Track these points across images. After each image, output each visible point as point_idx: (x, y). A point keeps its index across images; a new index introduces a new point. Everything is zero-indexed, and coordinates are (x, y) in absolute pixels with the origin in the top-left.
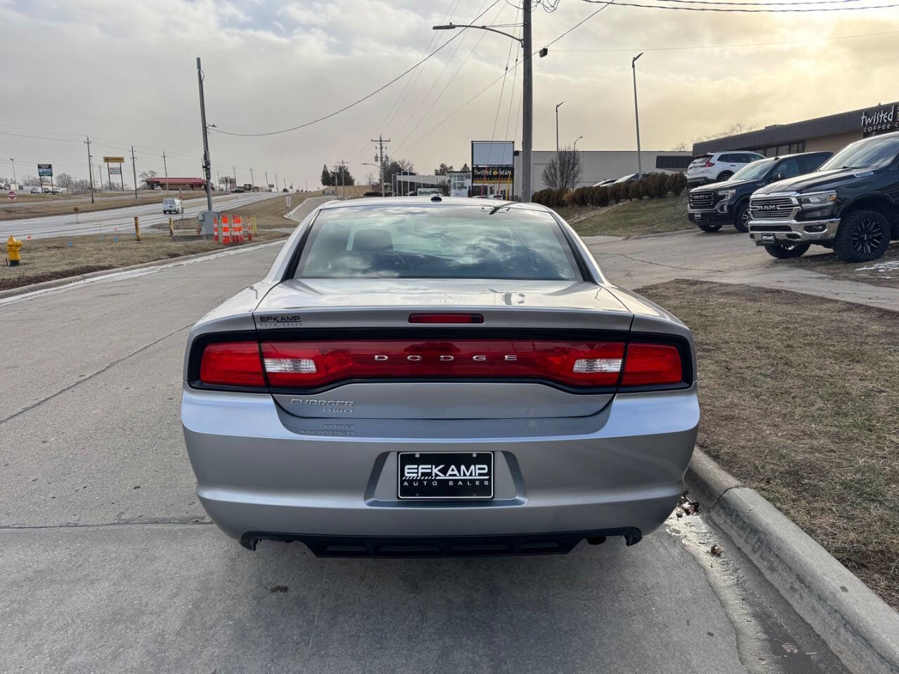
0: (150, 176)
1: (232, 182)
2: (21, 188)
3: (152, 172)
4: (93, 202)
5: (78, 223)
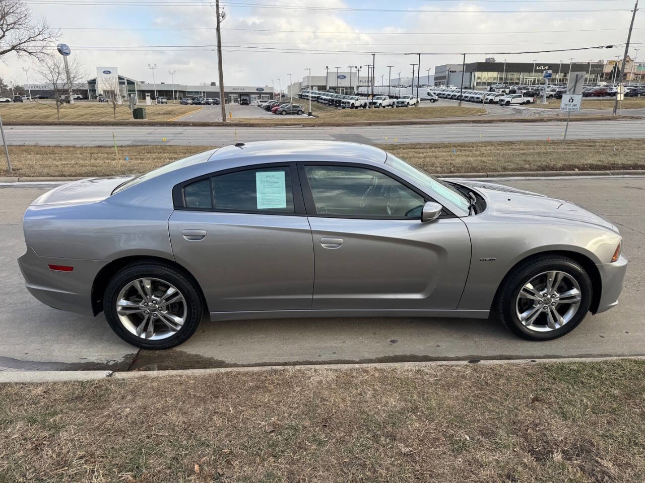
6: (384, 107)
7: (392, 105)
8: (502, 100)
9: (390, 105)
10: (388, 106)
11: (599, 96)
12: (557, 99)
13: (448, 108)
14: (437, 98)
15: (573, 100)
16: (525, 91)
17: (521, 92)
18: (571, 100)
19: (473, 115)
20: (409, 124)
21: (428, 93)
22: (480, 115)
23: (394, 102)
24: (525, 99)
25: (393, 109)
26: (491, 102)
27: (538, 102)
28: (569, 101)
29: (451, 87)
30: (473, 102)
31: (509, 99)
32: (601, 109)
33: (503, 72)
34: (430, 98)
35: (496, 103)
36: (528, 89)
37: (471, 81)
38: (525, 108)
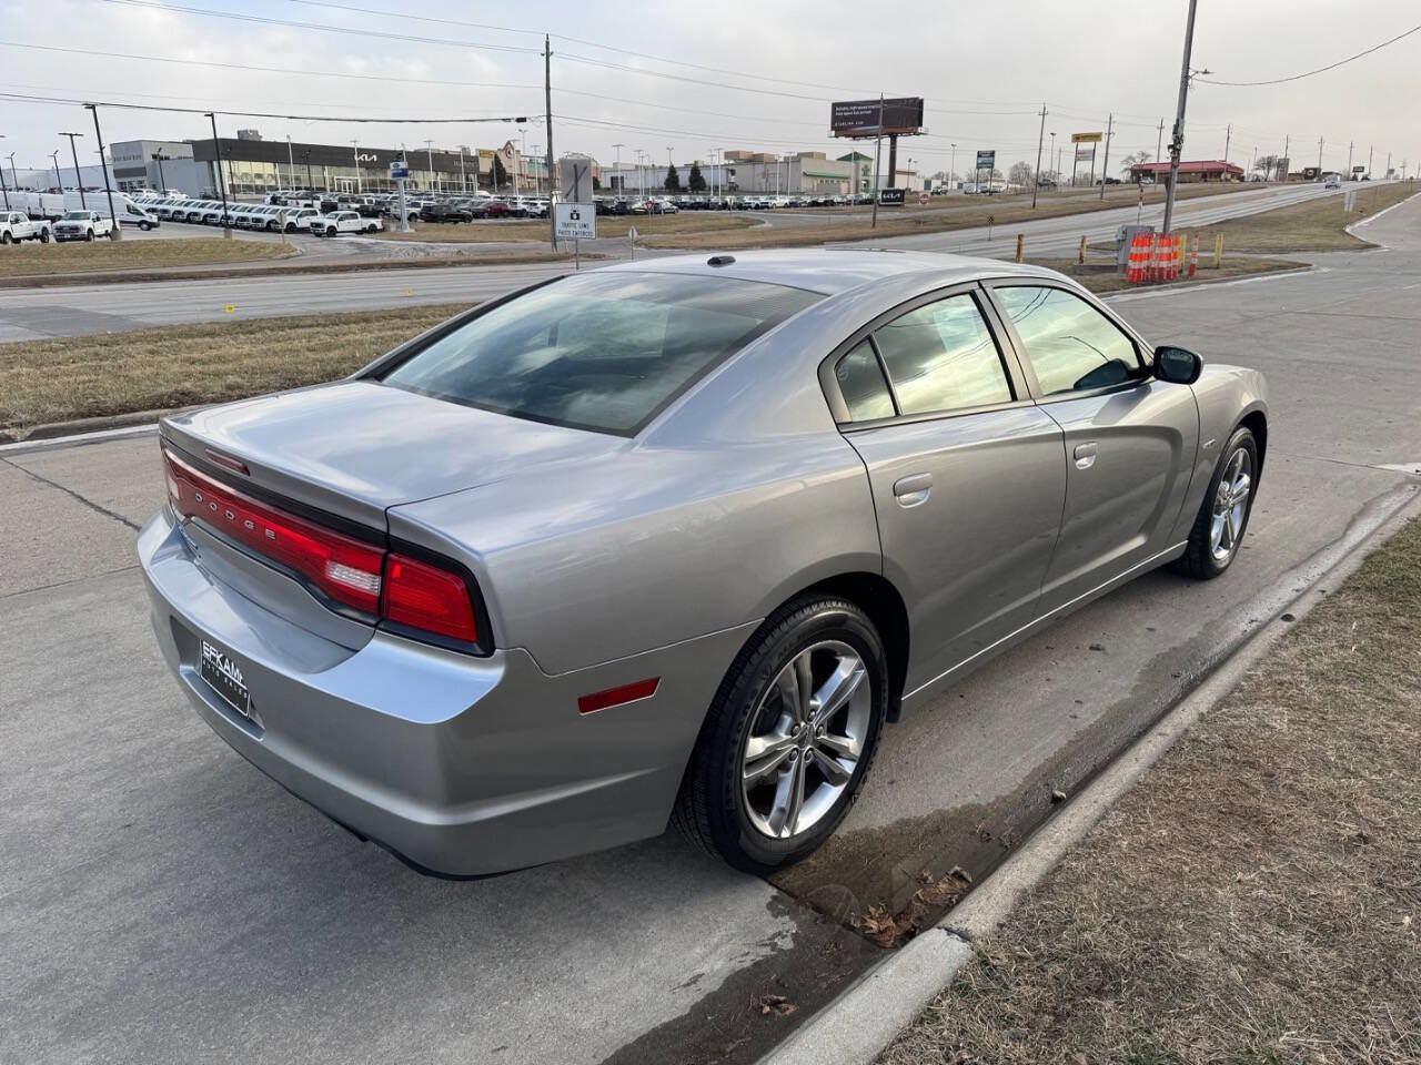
0: (1138, 161)
1: (1283, 165)
2: (960, 186)
3: (1143, 154)
4: (1034, 206)
5: (990, 240)
6: (17, 241)
7: (43, 236)
8: (319, 225)
9: (35, 236)
10: (30, 238)
11: (497, 217)
12: (427, 221)
13: (204, 242)
14: (156, 221)
15: (578, 215)
16: (357, 206)
17: (349, 207)
18: (575, 216)
19: (270, 258)
20: (150, 281)
21: (128, 207)
22: (287, 258)
23: (45, 229)
24: (367, 222)
25: (46, 245)
26: (292, 229)
27: (393, 228)
28: (572, 218)
29: (172, 194)
30: (247, 228)
31: (333, 223)
32: (516, 242)
33: (289, 163)
34: (138, 219)
35: (303, 231)
36: (362, 201)
37: (214, 181)
38: (373, 241)
